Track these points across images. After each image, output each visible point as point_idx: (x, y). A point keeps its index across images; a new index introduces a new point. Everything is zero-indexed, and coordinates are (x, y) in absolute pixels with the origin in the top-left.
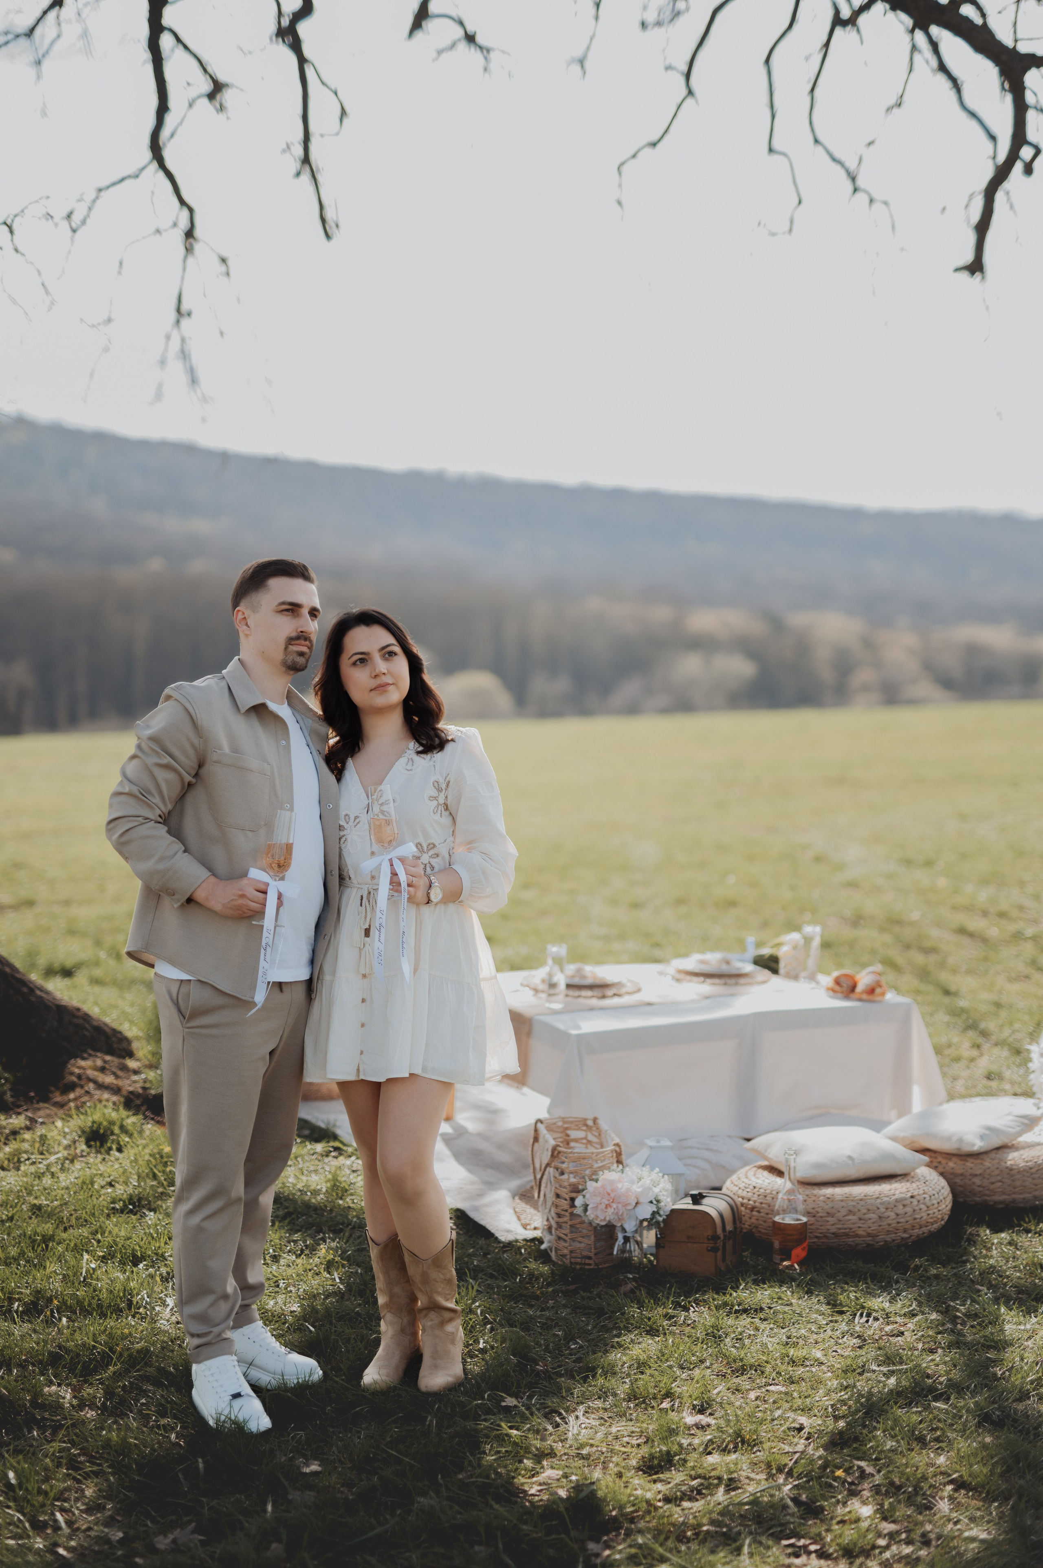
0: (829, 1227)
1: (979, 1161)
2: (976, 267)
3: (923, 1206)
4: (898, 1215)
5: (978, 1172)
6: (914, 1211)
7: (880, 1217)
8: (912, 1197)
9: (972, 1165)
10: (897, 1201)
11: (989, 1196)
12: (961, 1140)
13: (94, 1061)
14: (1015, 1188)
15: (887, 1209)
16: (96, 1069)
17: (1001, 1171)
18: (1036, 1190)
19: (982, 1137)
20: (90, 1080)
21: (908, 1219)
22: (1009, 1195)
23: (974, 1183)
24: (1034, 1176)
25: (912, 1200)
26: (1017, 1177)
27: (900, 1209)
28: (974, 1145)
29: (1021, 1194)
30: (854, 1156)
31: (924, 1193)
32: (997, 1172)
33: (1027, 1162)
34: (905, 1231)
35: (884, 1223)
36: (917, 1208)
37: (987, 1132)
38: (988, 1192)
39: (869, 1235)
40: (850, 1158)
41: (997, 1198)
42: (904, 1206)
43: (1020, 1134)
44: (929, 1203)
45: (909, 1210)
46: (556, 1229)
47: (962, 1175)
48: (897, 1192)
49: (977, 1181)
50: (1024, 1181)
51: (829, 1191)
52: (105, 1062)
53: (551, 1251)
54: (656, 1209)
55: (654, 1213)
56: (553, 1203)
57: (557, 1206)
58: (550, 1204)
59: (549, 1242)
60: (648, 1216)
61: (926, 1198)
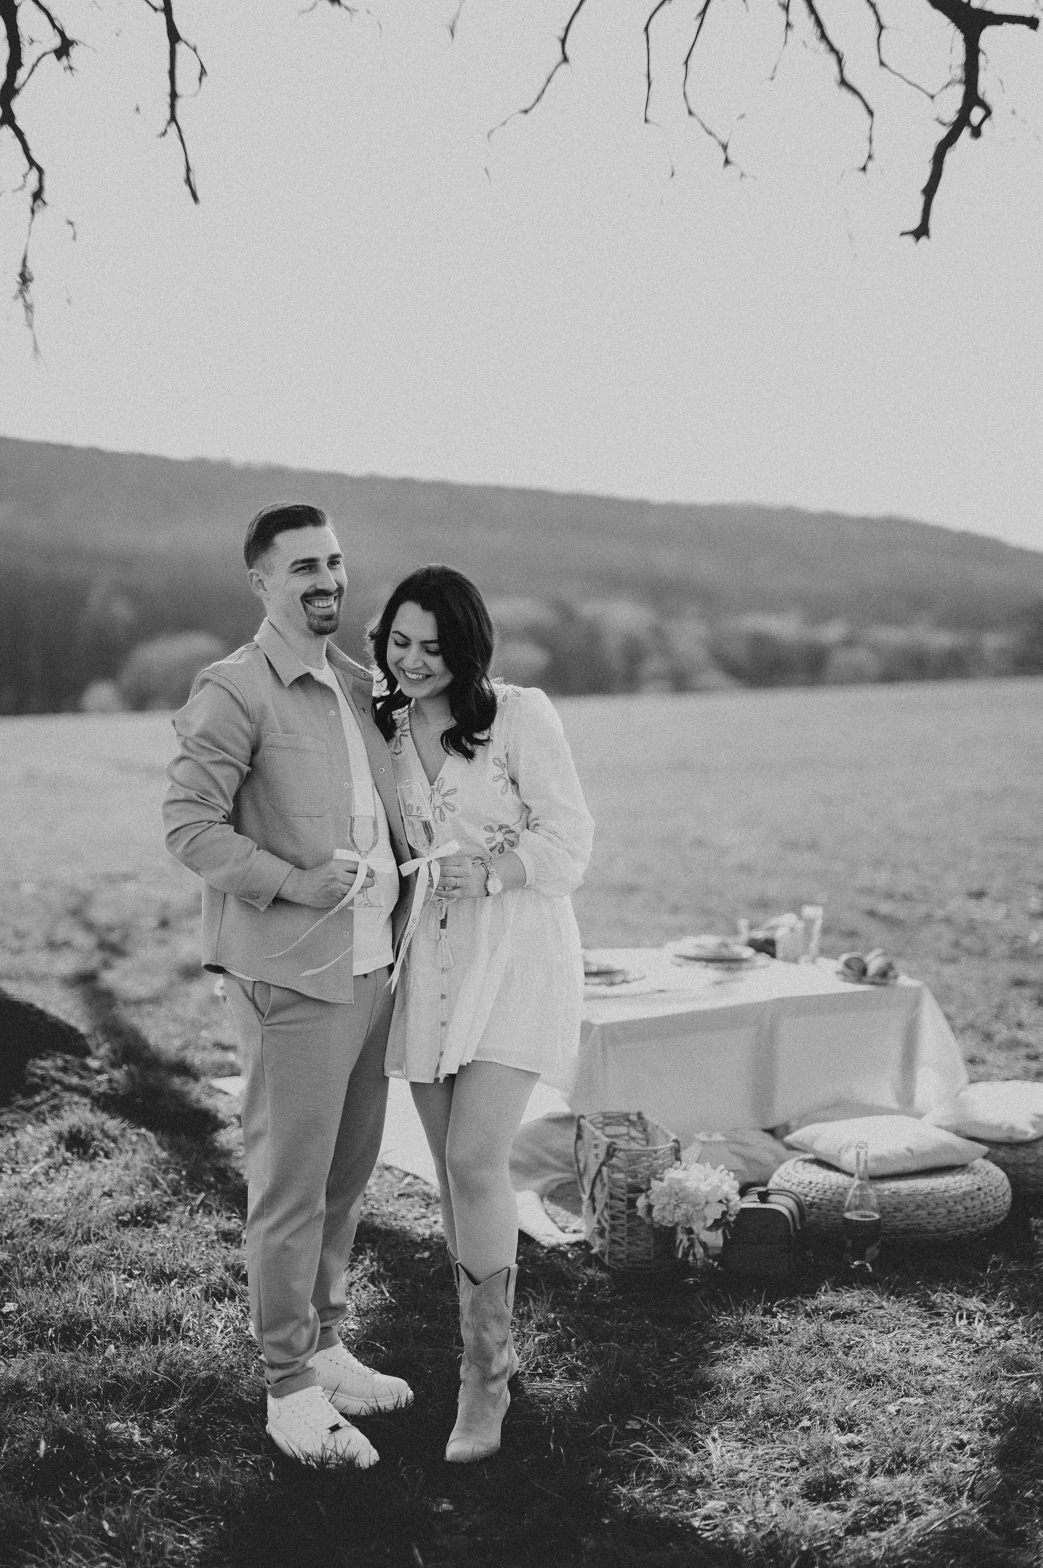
0: (897, 1223)
1: (1033, 1150)
2: (922, 231)
3: (990, 1199)
4: (966, 1208)
5: (1032, 1161)
6: (982, 1204)
7: (949, 1212)
8: (979, 1189)
9: (1023, 1154)
10: (965, 1193)
12: (1012, 1129)
13: (54, 1061)
15: (955, 1202)
16: (58, 1069)
19: (1034, 1125)
20: (55, 1081)
21: (977, 1212)
23: (1027, 1173)
25: (980, 1192)
27: (968, 1203)
28: (1026, 1133)
30: (913, 1147)
31: (990, 1185)
34: (973, 1225)
35: (954, 1218)
36: (984, 1201)
37: (1037, 1119)
39: (938, 1231)
40: (909, 1150)
44: (995, 1195)
45: (977, 1203)
46: (610, 1232)
47: (1014, 1164)
48: (964, 1184)
49: (1031, 1170)
51: (893, 1185)
52: (66, 1061)
53: (606, 1257)
54: (725, 1209)
55: (724, 1214)
56: (606, 1205)
57: (611, 1208)
58: (602, 1206)
59: (601, 1246)
60: (719, 1217)
61: (991, 1190)
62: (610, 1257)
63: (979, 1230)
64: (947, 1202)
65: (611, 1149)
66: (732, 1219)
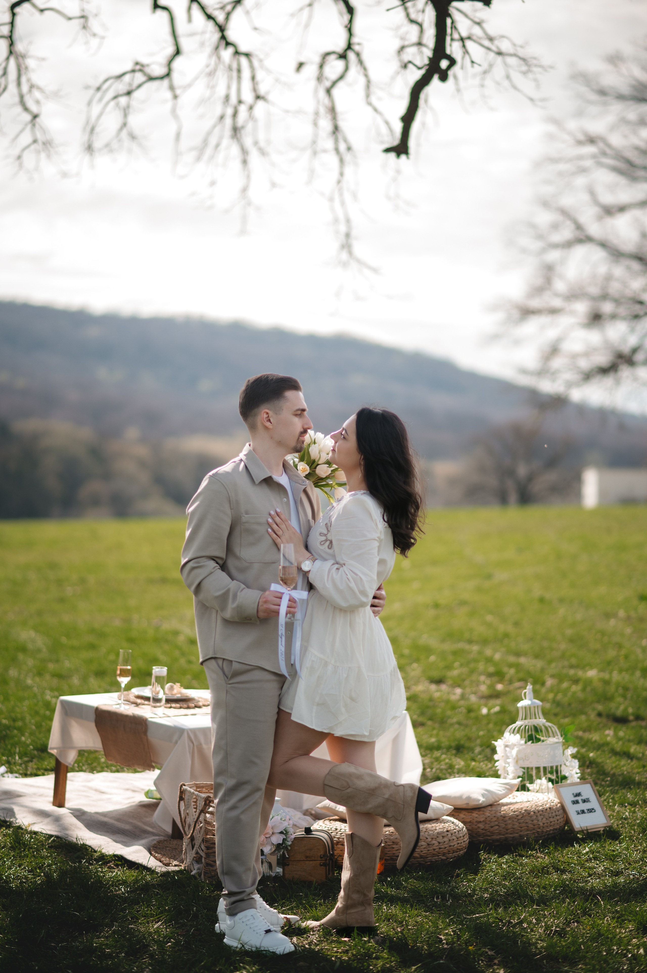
0: (394, 852)
1: (481, 812)
2: (401, 149)
3: (454, 838)
4: (439, 843)
5: (482, 820)
7: (428, 844)
9: (478, 815)
10: (438, 833)
11: (489, 836)
12: (469, 798)
14: (507, 830)
15: (432, 839)
17: (498, 818)
18: (521, 831)
19: (483, 795)
21: (446, 846)
22: (503, 835)
23: (479, 827)
24: (520, 821)
25: (448, 833)
26: (510, 822)
27: (440, 839)
28: (479, 800)
29: (511, 834)
31: (454, 830)
32: (495, 819)
33: (514, 812)
34: (444, 854)
35: (431, 849)
36: (451, 839)
37: (486, 792)
38: (489, 833)
39: (421, 857)
41: (495, 837)
42: (443, 837)
43: (505, 796)
44: (458, 836)
45: (446, 839)
46: (205, 858)
47: (470, 822)
48: (437, 828)
49: (481, 826)
50: (513, 825)
53: (202, 876)
54: (285, 837)
55: (284, 840)
56: (203, 840)
57: (207, 841)
58: (201, 840)
59: (198, 869)
60: (281, 842)
61: (455, 832)
62: (205, 876)
63: (448, 858)
64: (427, 838)
65: (208, 802)
66: (290, 843)
